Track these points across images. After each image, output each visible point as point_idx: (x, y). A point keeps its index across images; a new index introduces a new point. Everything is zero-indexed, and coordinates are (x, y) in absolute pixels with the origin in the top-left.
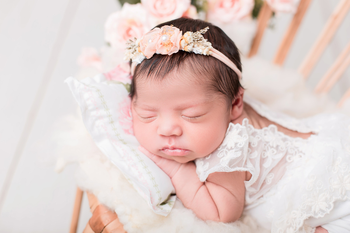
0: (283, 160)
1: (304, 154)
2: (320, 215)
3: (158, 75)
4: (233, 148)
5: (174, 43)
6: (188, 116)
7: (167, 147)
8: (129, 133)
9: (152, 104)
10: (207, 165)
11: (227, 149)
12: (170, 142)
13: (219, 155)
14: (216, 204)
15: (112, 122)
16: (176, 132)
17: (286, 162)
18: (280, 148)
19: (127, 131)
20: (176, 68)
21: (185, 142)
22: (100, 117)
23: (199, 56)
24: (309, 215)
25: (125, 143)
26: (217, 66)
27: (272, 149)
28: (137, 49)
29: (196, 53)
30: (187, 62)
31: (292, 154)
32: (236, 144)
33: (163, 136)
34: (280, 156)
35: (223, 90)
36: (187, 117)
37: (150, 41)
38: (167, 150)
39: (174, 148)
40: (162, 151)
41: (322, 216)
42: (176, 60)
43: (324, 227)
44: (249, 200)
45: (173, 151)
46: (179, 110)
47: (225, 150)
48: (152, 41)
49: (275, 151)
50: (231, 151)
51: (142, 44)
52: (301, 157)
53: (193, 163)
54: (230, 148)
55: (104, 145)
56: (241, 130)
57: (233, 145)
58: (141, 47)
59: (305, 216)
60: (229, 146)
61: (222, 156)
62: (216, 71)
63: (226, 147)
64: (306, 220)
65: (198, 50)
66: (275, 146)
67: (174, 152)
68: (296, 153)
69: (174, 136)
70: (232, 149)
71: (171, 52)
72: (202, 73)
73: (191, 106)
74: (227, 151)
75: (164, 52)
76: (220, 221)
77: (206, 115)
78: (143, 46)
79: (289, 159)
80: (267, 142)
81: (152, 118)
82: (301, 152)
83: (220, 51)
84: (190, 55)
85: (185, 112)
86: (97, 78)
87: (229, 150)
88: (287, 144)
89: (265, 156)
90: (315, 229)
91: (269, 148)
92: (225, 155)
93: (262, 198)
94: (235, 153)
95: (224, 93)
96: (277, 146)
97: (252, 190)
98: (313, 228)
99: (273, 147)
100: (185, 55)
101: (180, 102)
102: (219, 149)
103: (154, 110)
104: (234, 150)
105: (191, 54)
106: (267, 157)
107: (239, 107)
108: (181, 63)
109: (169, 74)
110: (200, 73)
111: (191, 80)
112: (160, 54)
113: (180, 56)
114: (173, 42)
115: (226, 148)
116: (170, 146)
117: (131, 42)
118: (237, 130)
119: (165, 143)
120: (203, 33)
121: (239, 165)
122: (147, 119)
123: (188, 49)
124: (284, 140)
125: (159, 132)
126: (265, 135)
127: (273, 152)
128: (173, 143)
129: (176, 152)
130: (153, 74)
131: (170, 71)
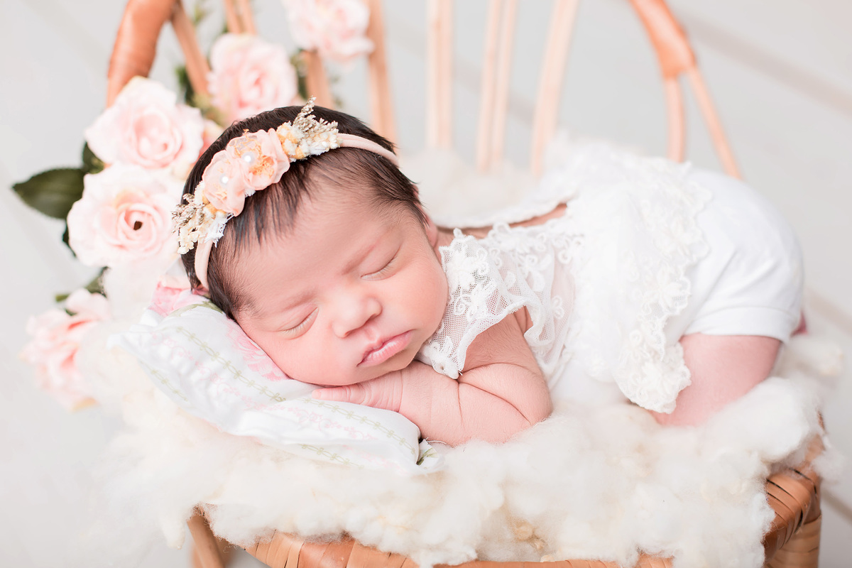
0: (558, 266)
1: (582, 235)
2: (679, 309)
3: (280, 227)
4: (473, 283)
5: (273, 155)
6: (375, 269)
7: (370, 349)
9: (297, 289)
10: (448, 341)
11: (465, 292)
12: (369, 336)
13: (457, 311)
14: (507, 398)
15: (238, 374)
16: (373, 309)
17: (562, 266)
19: (271, 376)
20: (304, 197)
22: (213, 377)
23: (324, 158)
24: (664, 318)
25: (282, 400)
26: (363, 160)
28: (206, 211)
29: (318, 153)
30: (316, 176)
31: (564, 248)
32: (475, 274)
33: (350, 334)
34: (548, 261)
35: (396, 195)
36: (373, 275)
37: (225, 180)
38: (370, 356)
39: (383, 343)
40: (363, 366)
41: (684, 306)
42: (293, 184)
43: (690, 331)
44: (547, 368)
45: (383, 350)
46: (351, 270)
47: (462, 296)
48: (230, 177)
49: (536, 258)
50: (474, 291)
51: (210, 194)
52: (579, 243)
53: (418, 360)
54: (468, 288)
56: (467, 246)
57: (472, 280)
58: (213, 201)
59: (660, 323)
60: (465, 286)
61: (464, 308)
62: (367, 168)
63: (461, 290)
64: (665, 329)
65: (318, 147)
66: (528, 251)
67: (386, 350)
68: (567, 241)
69: (371, 320)
70: (472, 287)
71: (277, 175)
72: (352, 181)
73: (371, 249)
75: (263, 183)
76: (532, 425)
77: (402, 250)
78: (214, 196)
79: (564, 257)
80: (513, 251)
81: (310, 317)
82: (575, 236)
83: (348, 132)
84: (310, 163)
85: (365, 266)
86: (148, 319)
87: (469, 292)
88: (542, 238)
89: (527, 274)
90: (679, 344)
91: (521, 257)
92: (468, 304)
93: (565, 351)
94: (485, 287)
96: (532, 249)
97: (546, 342)
98: (675, 346)
99: (525, 254)
102: (451, 302)
103: (307, 298)
104: (479, 286)
105: (310, 160)
106: (530, 273)
108: (306, 183)
109: (299, 213)
110: (349, 182)
111: (344, 203)
112: (257, 192)
113: (296, 175)
114: (271, 153)
115: (461, 293)
116: (375, 341)
117: (184, 209)
118: (460, 250)
119: (363, 342)
120: (310, 113)
121: (504, 304)
122: (301, 325)
123: (302, 152)
124: (533, 235)
125: (341, 330)
126: (500, 242)
127: (533, 261)
128: (377, 333)
129: (389, 348)
130: (270, 234)
131: (297, 208)
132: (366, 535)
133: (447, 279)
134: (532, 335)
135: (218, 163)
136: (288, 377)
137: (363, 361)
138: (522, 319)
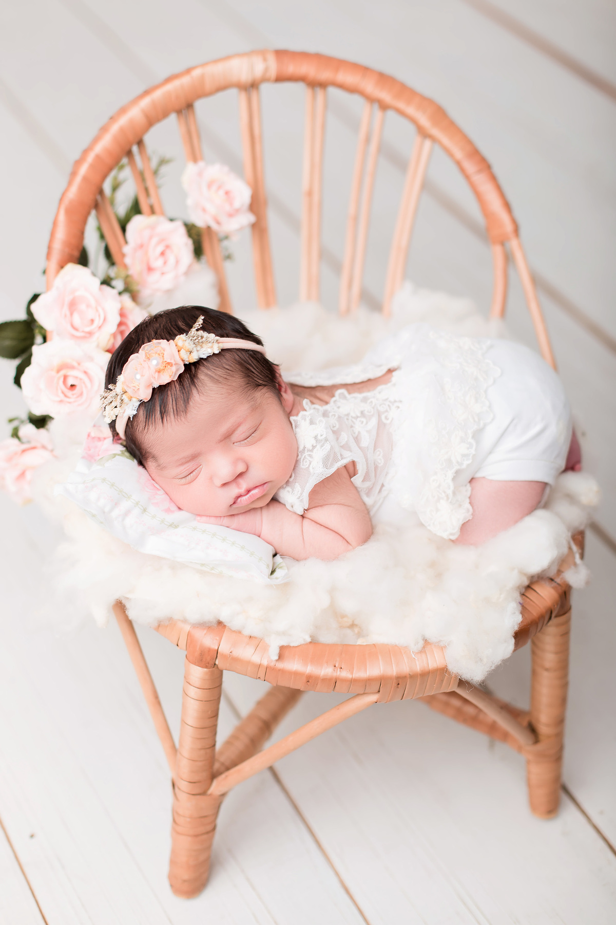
0: (381, 425)
1: (401, 401)
2: (466, 463)
3: (177, 413)
4: (315, 445)
5: (173, 361)
6: (242, 438)
7: (239, 495)
8: (173, 512)
9: (188, 452)
10: (297, 487)
11: (308, 450)
12: (238, 486)
13: (303, 465)
15: (145, 510)
16: (241, 468)
17: (385, 425)
18: (366, 412)
19: (168, 511)
20: (194, 391)
21: (257, 474)
22: (127, 513)
23: (209, 359)
24: (454, 470)
25: (176, 527)
26: (237, 357)
27: (359, 419)
28: (124, 397)
29: (205, 357)
30: (203, 375)
31: (387, 411)
32: (316, 437)
33: (224, 485)
34: (374, 422)
35: (261, 382)
36: (242, 442)
37: (138, 377)
38: (239, 499)
39: (248, 491)
40: (235, 506)
41: (470, 462)
42: (187, 382)
43: (478, 475)
44: (368, 501)
45: (248, 496)
46: (226, 439)
47: (306, 453)
48: (142, 376)
49: (364, 420)
50: (315, 450)
51: (127, 386)
52: (398, 407)
54: (311, 448)
55: (154, 545)
56: (310, 417)
57: (314, 442)
58: (129, 391)
59: (451, 474)
60: (309, 446)
61: (308, 463)
63: (306, 449)
64: (454, 479)
65: (205, 352)
66: (359, 414)
67: (250, 496)
68: (389, 406)
69: (241, 475)
70: (314, 447)
71: (175, 374)
73: (239, 425)
74: (310, 453)
75: (165, 380)
76: (354, 548)
77: (262, 424)
78: (130, 388)
79: (386, 418)
80: (348, 415)
81: (196, 471)
82: (395, 401)
84: (199, 364)
85: (236, 436)
86: (81, 467)
87: (311, 451)
88: (371, 402)
89: (357, 433)
90: (469, 485)
91: (354, 420)
92: (311, 459)
93: (384, 488)
94: (323, 448)
95: (265, 385)
96: (362, 412)
97: (367, 484)
98: (466, 486)
99: (358, 417)
100: (193, 368)
101: (224, 428)
102: (299, 458)
104: (318, 447)
106: (360, 432)
107: (286, 392)
108: (196, 381)
109: (191, 403)
110: (226, 378)
111: (222, 394)
112: (160, 386)
113: (189, 374)
114: (171, 360)
115: (306, 451)
116: (242, 490)
117: (109, 394)
118: (305, 420)
119: (234, 491)
120: (199, 327)
121: (336, 460)
122: (189, 476)
124: (365, 400)
125: (218, 482)
126: (339, 407)
127: (362, 422)
128: (244, 484)
129: (253, 494)
130: (170, 416)
131: (189, 400)
132: (235, 623)
133: (297, 440)
134: (357, 480)
135: (133, 361)
136: (180, 509)
137: (234, 503)
138: (350, 470)
